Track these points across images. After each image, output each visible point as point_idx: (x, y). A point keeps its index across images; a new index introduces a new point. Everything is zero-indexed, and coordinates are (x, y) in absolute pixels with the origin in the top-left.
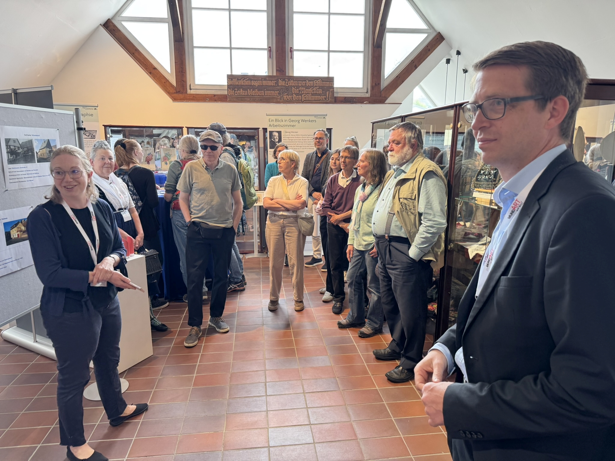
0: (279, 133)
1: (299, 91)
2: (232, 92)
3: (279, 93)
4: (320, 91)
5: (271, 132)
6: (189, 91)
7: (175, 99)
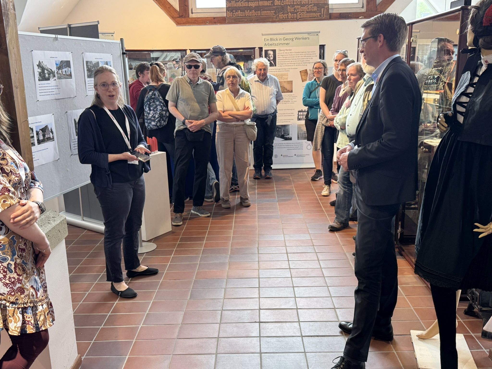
0: (274, 51)
1: (295, 9)
2: (230, 14)
3: (275, 13)
4: (315, 9)
5: (266, 51)
6: (191, 15)
7: (178, 24)
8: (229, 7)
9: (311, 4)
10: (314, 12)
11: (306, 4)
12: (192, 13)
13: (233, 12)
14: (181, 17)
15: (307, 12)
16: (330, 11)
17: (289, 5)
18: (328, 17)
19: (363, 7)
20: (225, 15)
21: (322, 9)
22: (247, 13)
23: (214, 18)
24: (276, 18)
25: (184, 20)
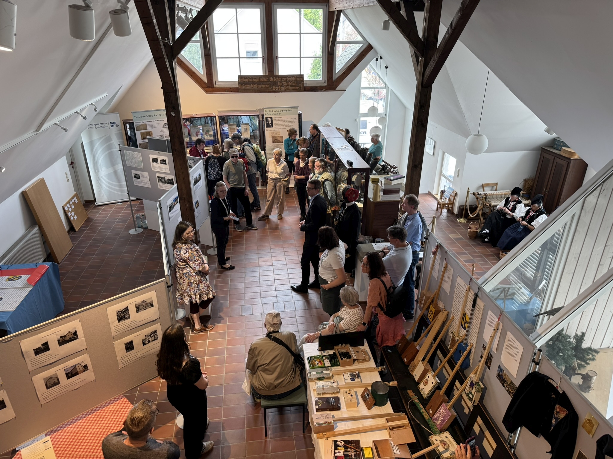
0: (271, 118)
1: (283, 84)
2: (241, 87)
3: (270, 86)
4: (296, 84)
5: (267, 118)
6: (215, 86)
7: (207, 92)
8: (240, 82)
9: (293, 81)
10: (295, 86)
11: (290, 81)
12: (216, 84)
13: (243, 85)
14: (208, 87)
15: (291, 86)
16: (305, 85)
17: (279, 81)
18: (304, 89)
19: (325, 82)
20: (237, 86)
21: (300, 84)
22: (252, 86)
23: (231, 88)
24: (271, 89)
25: (210, 89)
